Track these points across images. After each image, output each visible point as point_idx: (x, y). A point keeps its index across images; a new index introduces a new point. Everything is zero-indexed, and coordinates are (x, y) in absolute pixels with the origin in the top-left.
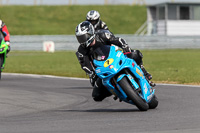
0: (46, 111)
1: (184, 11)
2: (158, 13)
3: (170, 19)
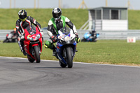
0: (18, 83)
1: (115, 13)
2: (96, 14)
3: (104, 19)
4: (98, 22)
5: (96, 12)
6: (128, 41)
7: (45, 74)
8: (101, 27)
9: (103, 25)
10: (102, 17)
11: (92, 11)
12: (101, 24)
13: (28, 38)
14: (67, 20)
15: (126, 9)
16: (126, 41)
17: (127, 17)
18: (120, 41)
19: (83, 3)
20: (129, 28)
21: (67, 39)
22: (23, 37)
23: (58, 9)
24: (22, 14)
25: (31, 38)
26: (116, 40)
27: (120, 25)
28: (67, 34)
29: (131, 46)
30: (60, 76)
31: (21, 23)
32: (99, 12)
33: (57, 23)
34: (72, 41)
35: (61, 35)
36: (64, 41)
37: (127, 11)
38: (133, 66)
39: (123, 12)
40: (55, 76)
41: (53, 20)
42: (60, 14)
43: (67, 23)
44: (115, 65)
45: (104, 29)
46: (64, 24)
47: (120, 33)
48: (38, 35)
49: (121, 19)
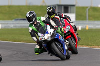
1: (66, 9)
7: (16, 52)
14: (43, 19)
24: (50, 11)
49: (71, 13)
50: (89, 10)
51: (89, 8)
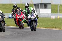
1: (45, 6)
2: (37, 6)
3: (40, 8)
4: (38, 10)
5: (37, 5)
6: (51, 18)
7: (14, 33)
8: (39, 12)
9: (40, 11)
10: (40, 7)
11: (35, 5)
12: (39, 11)
13: (17, 17)
14: (32, 9)
15: (50, 4)
16: (50, 18)
17: (51, 8)
18: (47, 18)
19: (31, 2)
20: (52, 12)
21: (32, 18)
22: (15, 17)
23: (28, 4)
24: (15, 6)
25: (18, 17)
26: (46, 18)
27: (48, 11)
28: (32, 15)
29: (52, 20)
30: (21, 33)
31: (14, 10)
32: (38, 5)
33: (27, 10)
34: (35, 18)
35: (30, 16)
36: (31, 19)
37: (51, 5)
38: (54, 29)
39: (49, 5)
40: (19, 33)
41: (25, 9)
42: (28, 6)
43: (32, 10)
44: (45, 29)
45: (40, 13)
46: (31, 11)
47: (47, 15)
48: (22, 16)
49: (48, 8)
50: (59, 6)
51: (59, 5)
